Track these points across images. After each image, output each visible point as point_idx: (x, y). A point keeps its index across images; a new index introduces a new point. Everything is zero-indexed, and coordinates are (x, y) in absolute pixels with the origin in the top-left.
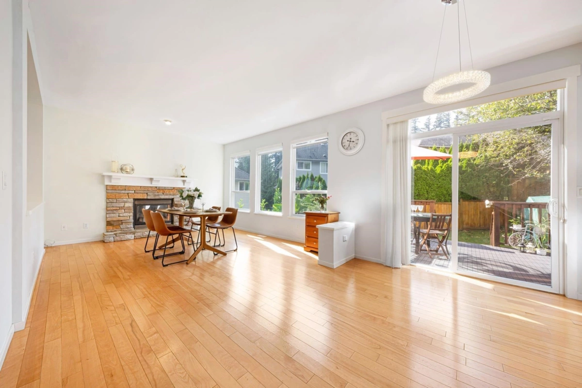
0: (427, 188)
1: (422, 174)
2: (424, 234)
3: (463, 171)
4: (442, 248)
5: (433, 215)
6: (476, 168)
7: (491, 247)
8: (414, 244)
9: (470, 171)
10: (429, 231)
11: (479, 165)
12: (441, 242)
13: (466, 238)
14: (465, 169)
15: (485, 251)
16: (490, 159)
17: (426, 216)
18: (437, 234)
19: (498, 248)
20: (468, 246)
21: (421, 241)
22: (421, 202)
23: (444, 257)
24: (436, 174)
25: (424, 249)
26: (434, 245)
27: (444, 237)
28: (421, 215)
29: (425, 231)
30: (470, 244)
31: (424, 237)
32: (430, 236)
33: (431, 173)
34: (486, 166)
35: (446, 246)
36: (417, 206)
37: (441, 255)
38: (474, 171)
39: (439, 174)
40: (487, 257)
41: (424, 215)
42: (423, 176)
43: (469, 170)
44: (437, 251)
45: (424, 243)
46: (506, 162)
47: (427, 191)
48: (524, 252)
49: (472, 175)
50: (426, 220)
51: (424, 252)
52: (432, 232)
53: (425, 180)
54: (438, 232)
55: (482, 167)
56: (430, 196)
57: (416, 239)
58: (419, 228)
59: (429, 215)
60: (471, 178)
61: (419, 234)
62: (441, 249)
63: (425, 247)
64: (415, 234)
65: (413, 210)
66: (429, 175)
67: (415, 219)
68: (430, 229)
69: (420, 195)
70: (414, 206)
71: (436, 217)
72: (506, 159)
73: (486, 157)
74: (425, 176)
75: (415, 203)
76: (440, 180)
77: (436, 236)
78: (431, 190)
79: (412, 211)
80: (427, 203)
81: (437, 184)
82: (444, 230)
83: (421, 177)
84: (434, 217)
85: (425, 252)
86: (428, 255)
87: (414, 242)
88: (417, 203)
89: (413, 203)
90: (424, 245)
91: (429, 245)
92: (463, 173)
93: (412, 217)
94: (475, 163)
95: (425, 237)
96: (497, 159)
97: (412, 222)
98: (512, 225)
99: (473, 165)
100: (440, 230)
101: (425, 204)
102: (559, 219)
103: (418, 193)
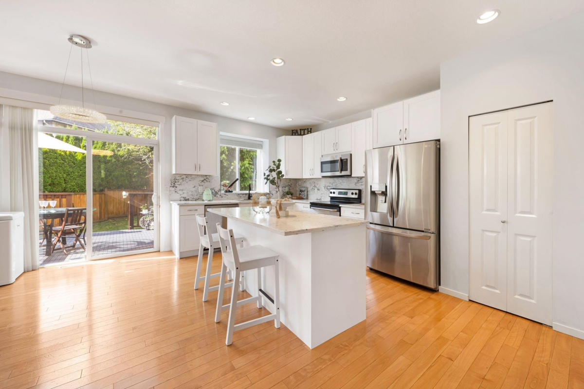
0: (65, 176)
1: (57, 158)
2: (57, 232)
3: (108, 160)
4: (80, 242)
5: (68, 210)
6: (120, 159)
7: (127, 230)
8: (44, 246)
9: (115, 162)
10: (64, 228)
11: (123, 156)
12: (79, 236)
13: (111, 226)
14: (109, 159)
15: (124, 234)
16: (132, 152)
17: (61, 211)
18: (73, 229)
19: (132, 230)
20: (107, 234)
21: (54, 240)
22: (55, 195)
23: (82, 250)
24: (76, 160)
25: (59, 247)
26: (70, 241)
27: (81, 231)
28: (53, 211)
29: (60, 228)
30: (109, 232)
31: (57, 235)
32: (65, 233)
33: (69, 158)
34: (129, 158)
35: (84, 239)
36: (48, 202)
37: (78, 249)
38: (118, 161)
39: (80, 161)
40: (121, 240)
41: (57, 211)
42: (58, 161)
43: (114, 160)
44: (74, 246)
45: (59, 241)
46: (144, 157)
47: (65, 180)
48: (149, 230)
49: (117, 165)
50: (60, 216)
51: (57, 251)
52: (67, 228)
53: (61, 167)
54: (74, 227)
55: (126, 158)
56: (69, 185)
57: (47, 238)
58: (51, 226)
59: (63, 210)
60: (116, 168)
61: (51, 233)
62: (78, 243)
63: (59, 245)
64: (46, 233)
65: (42, 206)
66: (67, 160)
67: (45, 216)
68: (65, 225)
69: (54, 184)
70: (44, 202)
71: (72, 212)
72: (144, 155)
73: (129, 150)
74: (62, 161)
75: (45, 197)
76: (81, 167)
77: (73, 231)
78: (70, 179)
79: (40, 208)
80: (63, 197)
81: (79, 172)
82: (82, 224)
83: (56, 162)
84: (69, 212)
85: (60, 250)
86: (63, 253)
87: (45, 242)
88: (48, 197)
89: (42, 197)
90: (58, 244)
91: (64, 242)
92: (108, 163)
93: (40, 215)
94: (119, 154)
95: (59, 235)
96: (138, 153)
97: (40, 220)
98: (142, 211)
99: (117, 156)
100: (76, 225)
101: (60, 197)
102: (157, 205)
103: (52, 181)
